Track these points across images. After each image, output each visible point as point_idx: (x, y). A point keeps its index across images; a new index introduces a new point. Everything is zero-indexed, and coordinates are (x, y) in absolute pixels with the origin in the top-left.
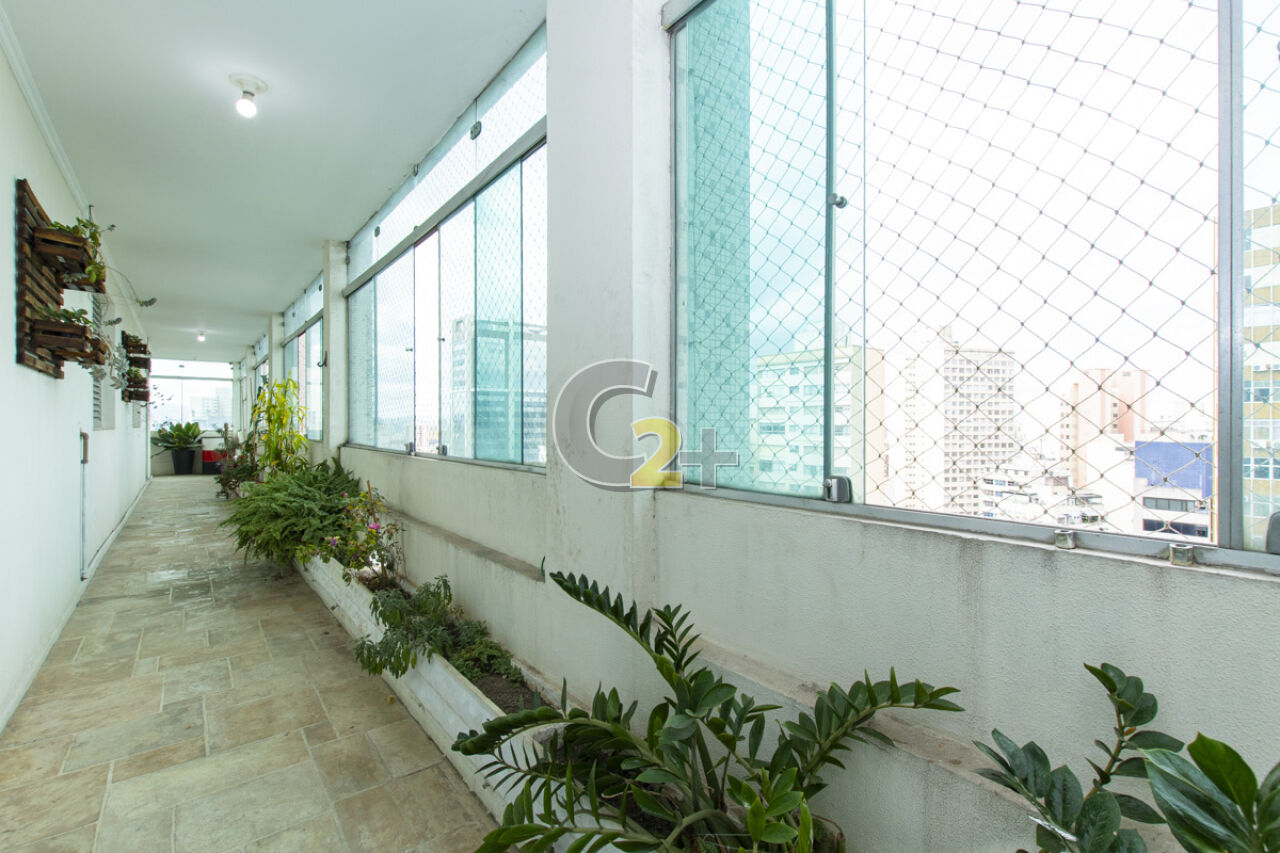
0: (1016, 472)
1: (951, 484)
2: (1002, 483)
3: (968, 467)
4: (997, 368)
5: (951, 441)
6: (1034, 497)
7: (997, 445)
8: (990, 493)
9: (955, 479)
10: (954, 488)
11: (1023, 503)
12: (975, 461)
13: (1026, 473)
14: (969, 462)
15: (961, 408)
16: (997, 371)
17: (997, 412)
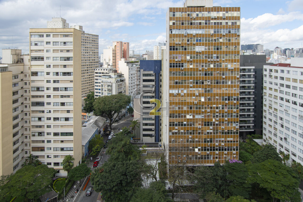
0: (104, 70)
1: (83, 75)
2: (100, 73)
3: (88, 69)
4: (95, 40)
5: (83, 62)
6: (110, 76)
7: (95, 62)
8: (97, 76)
9: (84, 73)
10: (84, 76)
11: (107, 78)
12: (89, 67)
13: (107, 70)
14: (88, 68)
15: (86, 51)
16: (95, 41)
17: (95, 53)
